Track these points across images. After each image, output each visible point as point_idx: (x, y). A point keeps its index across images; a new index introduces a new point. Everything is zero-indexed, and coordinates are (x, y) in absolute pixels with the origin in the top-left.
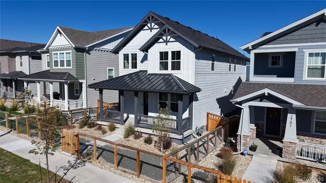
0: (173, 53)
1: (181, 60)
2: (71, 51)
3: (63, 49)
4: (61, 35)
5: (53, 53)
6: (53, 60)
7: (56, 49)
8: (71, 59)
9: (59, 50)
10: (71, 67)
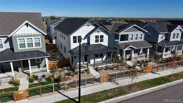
0: (101, 36)
1: (104, 38)
2: (40, 37)
3: (31, 36)
4: (27, 27)
5: (17, 38)
6: (18, 43)
7: (22, 36)
8: (40, 42)
9: (25, 36)
10: (41, 47)
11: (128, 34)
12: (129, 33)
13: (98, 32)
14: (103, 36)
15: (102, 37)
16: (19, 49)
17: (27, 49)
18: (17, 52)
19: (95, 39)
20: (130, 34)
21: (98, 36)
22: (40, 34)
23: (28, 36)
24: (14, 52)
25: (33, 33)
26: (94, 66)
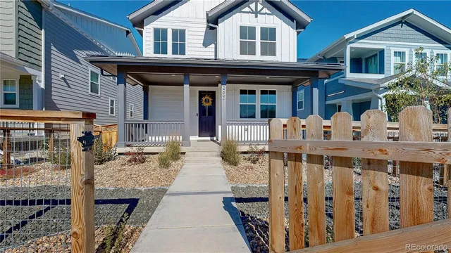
1: (278, 41)
12: (389, 46)
13: (256, 13)
15: (269, 34)
19: (237, 40)
20: (393, 50)
21: (254, 29)
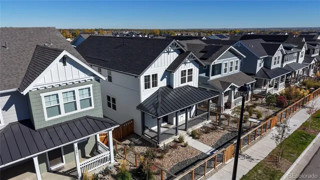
0: (189, 70)
1: (193, 75)
2: (91, 86)
3: (74, 85)
4: (65, 65)
5: (42, 95)
6: (45, 107)
7: (53, 88)
8: (92, 96)
9: (60, 87)
10: (93, 107)
11: (222, 62)
13: (185, 63)
14: (192, 70)
16: (47, 119)
17: (65, 117)
18: (42, 127)
19: (180, 77)
20: (224, 62)
21: (185, 71)
22: (92, 78)
23: (67, 86)
24: (34, 128)
25: (77, 77)
26: (185, 130)
